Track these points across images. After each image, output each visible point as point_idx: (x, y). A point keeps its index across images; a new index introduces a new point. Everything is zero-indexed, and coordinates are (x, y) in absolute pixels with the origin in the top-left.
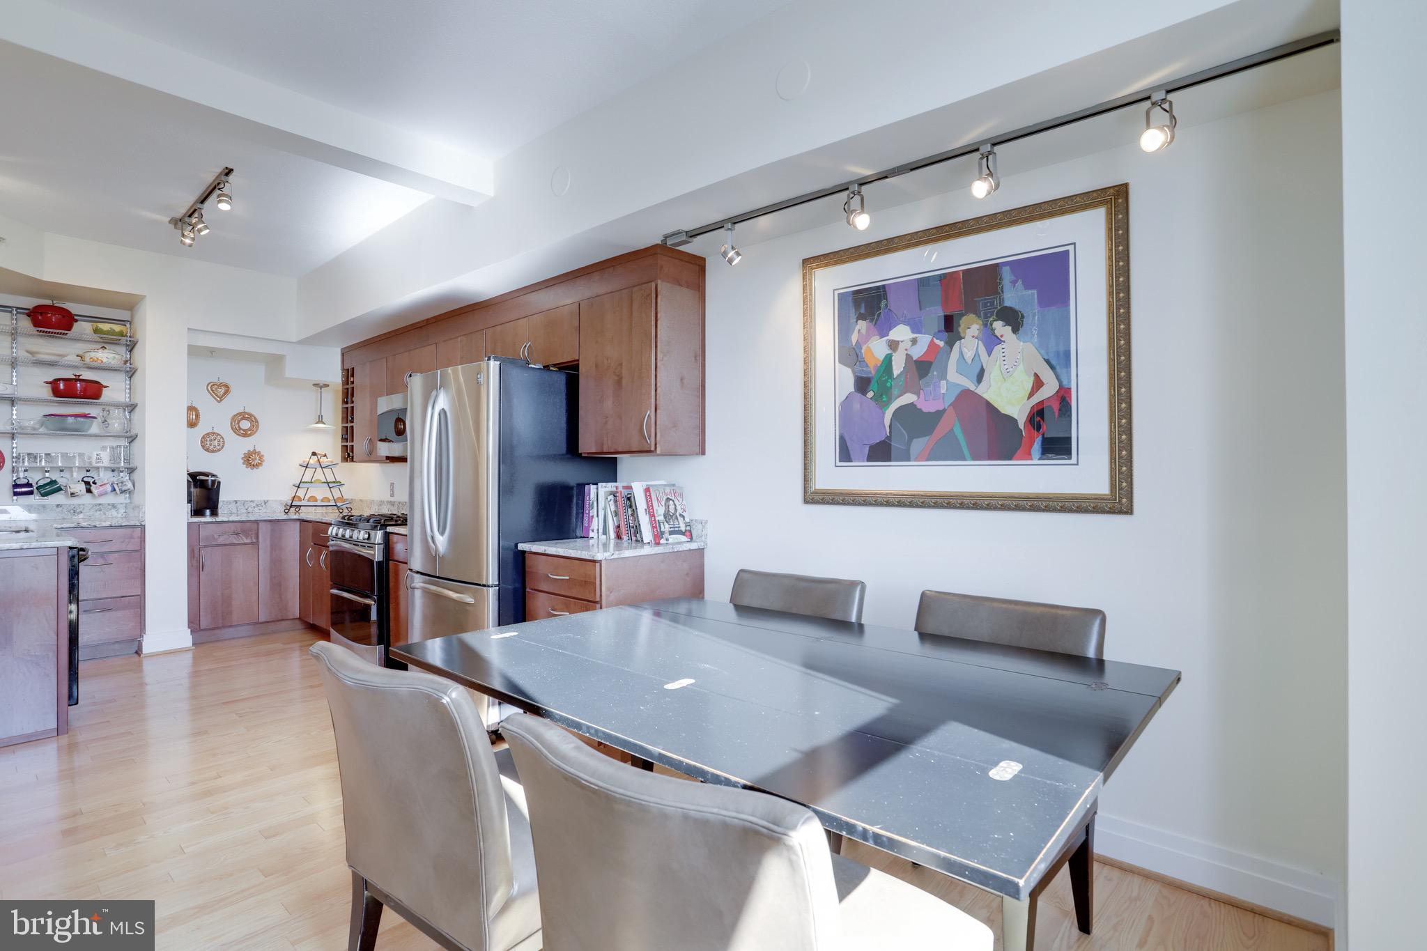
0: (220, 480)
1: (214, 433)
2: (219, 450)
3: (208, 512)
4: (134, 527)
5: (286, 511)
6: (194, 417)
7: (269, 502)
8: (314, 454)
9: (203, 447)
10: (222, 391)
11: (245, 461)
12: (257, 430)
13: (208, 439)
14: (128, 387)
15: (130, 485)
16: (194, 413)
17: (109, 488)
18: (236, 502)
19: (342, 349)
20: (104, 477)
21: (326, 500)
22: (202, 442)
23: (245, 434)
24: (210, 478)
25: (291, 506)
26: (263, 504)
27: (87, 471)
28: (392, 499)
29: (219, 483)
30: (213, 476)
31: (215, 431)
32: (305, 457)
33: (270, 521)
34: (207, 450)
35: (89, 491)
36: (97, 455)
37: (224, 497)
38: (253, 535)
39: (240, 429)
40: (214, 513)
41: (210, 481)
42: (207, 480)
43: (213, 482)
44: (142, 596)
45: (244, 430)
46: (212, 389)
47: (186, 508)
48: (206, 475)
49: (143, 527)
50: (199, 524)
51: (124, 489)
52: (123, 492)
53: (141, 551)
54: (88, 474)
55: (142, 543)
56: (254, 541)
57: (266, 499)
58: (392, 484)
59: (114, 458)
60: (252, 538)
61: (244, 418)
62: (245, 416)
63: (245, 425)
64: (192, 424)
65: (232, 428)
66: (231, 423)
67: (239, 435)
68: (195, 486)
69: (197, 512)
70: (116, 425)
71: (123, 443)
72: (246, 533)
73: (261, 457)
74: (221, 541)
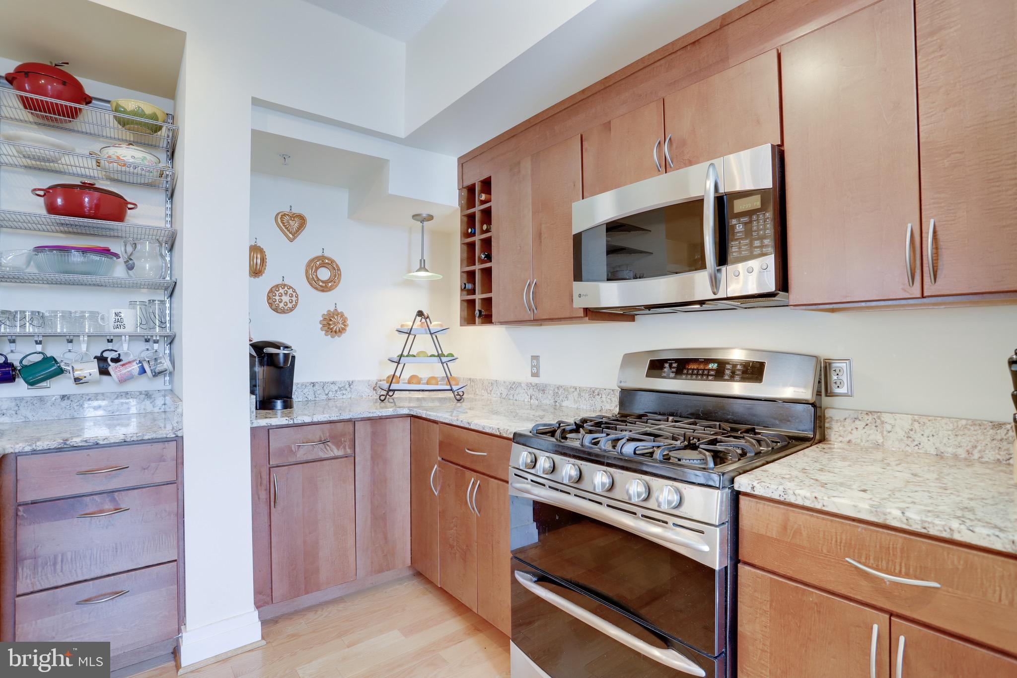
0: (295, 354)
1: (285, 285)
2: (291, 310)
3: (279, 404)
4: (166, 440)
5: (382, 398)
6: (259, 261)
7: (354, 384)
8: (420, 314)
9: (271, 305)
10: (295, 225)
11: (324, 326)
12: (339, 281)
13: (277, 293)
14: (169, 212)
15: (166, 364)
16: (259, 256)
17: (135, 368)
18: (314, 384)
19: (460, 159)
20: (130, 350)
21: (434, 382)
22: (269, 298)
23: (324, 287)
24: (282, 352)
25: (390, 390)
26: (347, 386)
27: (110, 341)
28: (535, 380)
29: (294, 357)
30: (287, 347)
31: (286, 282)
32: (408, 320)
33: (369, 419)
34: (276, 310)
35: (104, 372)
36: (116, 314)
37: (299, 377)
38: (347, 444)
39: (318, 279)
40: (288, 405)
41: (281, 356)
42: (278, 354)
43: (286, 356)
44: (178, 562)
45: (323, 282)
46: (282, 221)
47: (248, 401)
48: (276, 346)
49: (178, 441)
50: (269, 429)
51: (159, 368)
52: (156, 374)
53: (176, 482)
54: (110, 346)
55: (180, 466)
56: (349, 451)
57: (351, 379)
58: (535, 358)
59: (147, 320)
60: (345, 448)
61: (323, 265)
62: (322, 261)
63: (324, 274)
64: (256, 272)
65: (308, 278)
66: (307, 272)
67: (316, 289)
68: (261, 364)
69: (265, 405)
70: (147, 267)
71: (161, 296)
72: (336, 440)
73: (345, 321)
74: (301, 455)
